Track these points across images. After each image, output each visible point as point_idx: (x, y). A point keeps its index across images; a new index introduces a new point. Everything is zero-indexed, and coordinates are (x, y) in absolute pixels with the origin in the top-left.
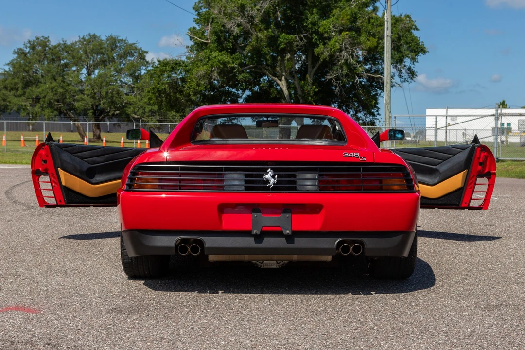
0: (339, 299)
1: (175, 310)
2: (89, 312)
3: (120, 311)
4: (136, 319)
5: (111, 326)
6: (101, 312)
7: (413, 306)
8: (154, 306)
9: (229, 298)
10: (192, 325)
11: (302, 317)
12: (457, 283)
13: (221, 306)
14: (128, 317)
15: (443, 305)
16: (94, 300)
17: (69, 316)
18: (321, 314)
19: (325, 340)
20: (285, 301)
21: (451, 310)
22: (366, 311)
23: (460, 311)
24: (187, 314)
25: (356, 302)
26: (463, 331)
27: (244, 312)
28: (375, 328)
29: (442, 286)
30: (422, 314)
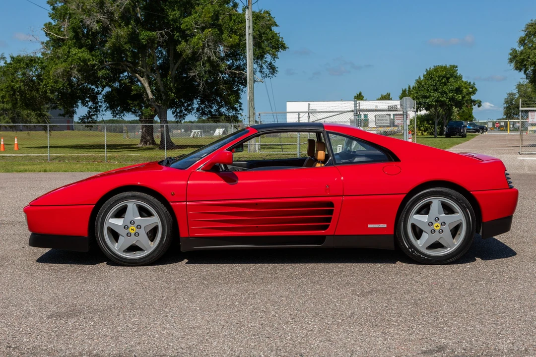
0: (242, 294)
1: (106, 312)
2: (31, 319)
3: (59, 316)
4: (76, 322)
5: (56, 329)
6: (42, 318)
7: (303, 296)
8: (87, 310)
9: (149, 299)
10: (126, 323)
11: (215, 311)
12: (335, 275)
13: (145, 306)
14: (67, 320)
15: (327, 294)
16: (30, 308)
17: (15, 323)
18: (231, 308)
19: (239, 327)
20: (197, 298)
21: (334, 298)
22: (266, 303)
23: (341, 298)
24: (118, 315)
25: (257, 296)
26: (345, 313)
27: (166, 310)
28: (277, 315)
29: (324, 278)
30: (311, 302)
